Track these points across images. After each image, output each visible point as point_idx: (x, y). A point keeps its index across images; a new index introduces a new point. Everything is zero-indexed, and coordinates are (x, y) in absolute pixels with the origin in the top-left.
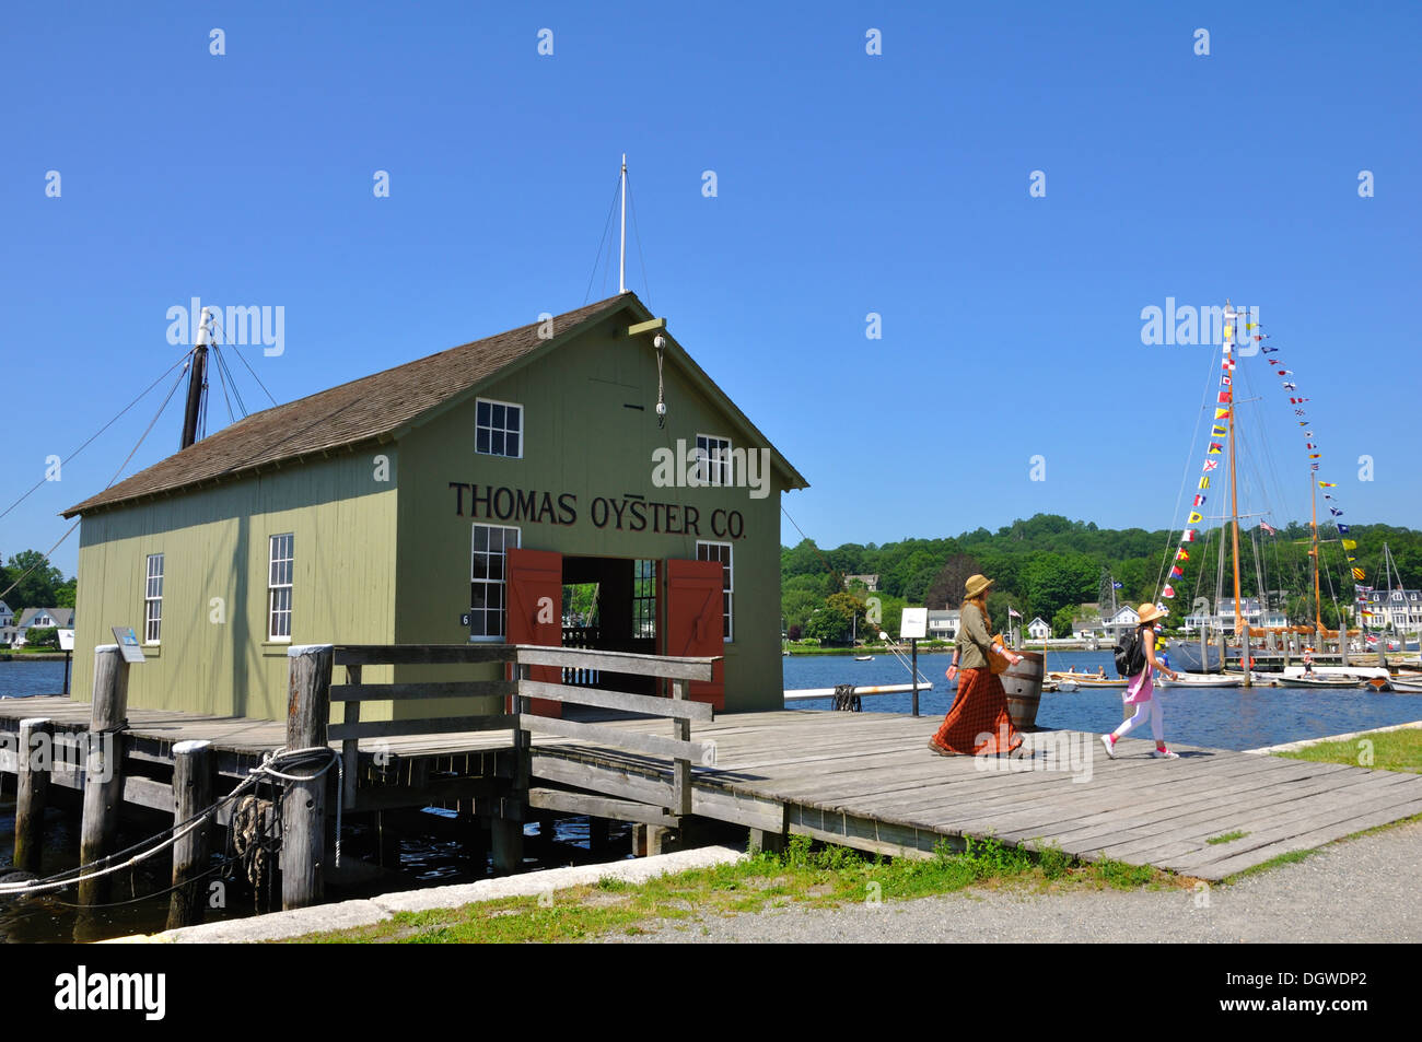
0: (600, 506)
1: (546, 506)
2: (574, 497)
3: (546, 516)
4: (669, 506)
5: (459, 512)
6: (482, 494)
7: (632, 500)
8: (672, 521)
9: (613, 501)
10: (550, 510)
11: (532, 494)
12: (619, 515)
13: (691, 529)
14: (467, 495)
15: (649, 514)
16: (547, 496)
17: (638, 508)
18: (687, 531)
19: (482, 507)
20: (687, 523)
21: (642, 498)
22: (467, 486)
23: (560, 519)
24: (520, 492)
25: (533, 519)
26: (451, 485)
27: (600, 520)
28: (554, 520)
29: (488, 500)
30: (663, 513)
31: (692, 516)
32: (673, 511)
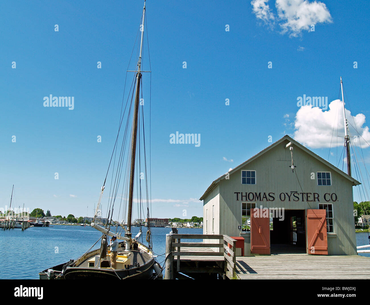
0: (283, 196)
1: (265, 196)
2: (274, 194)
3: (265, 199)
4: (307, 193)
5: (237, 199)
6: (244, 194)
7: (293, 193)
8: (309, 198)
9: (287, 193)
10: (266, 197)
11: (260, 194)
12: (289, 197)
13: (316, 200)
14: (240, 195)
15: (300, 196)
16: (265, 193)
17: (296, 195)
18: (314, 200)
19: (244, 198)
20: (314, 198)
21: (297, 192)
22: (240, 193)
23: (269, 200)
24: (256, 193)
25: (260, 200)
26: (235, 193)
27: (283, 199)
28: (267, 200)
29: (246, 196)
30: (305, 196)
31: (316, 196)
32: (309, 195)
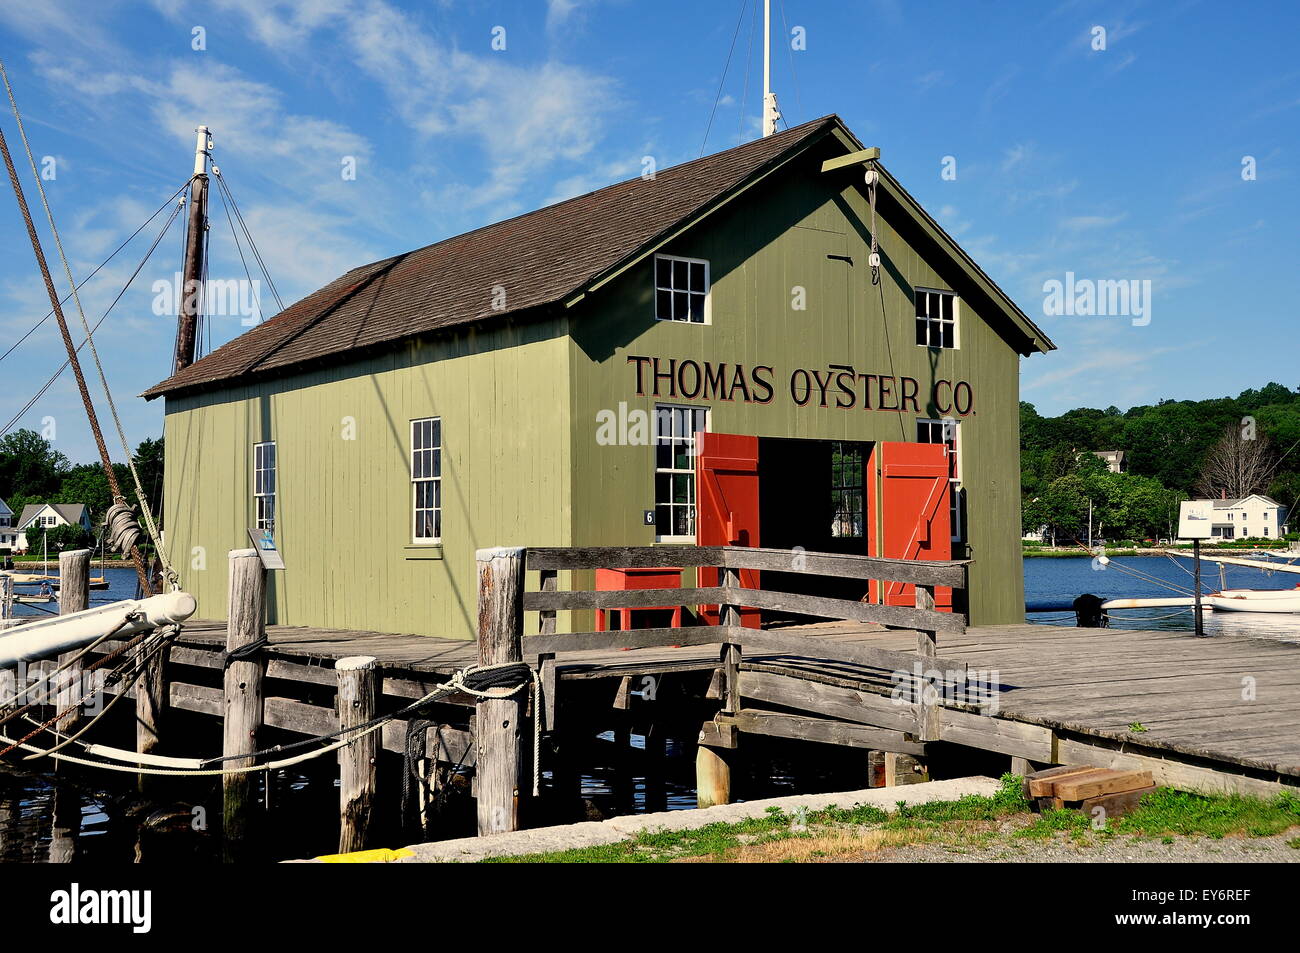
0: (801, 380)
1: (739, 382)
2: (770, 370)
3: (739, 393)
4: (881, 378)
5: (639, 390)
6: (665, 369)
7: (837, 372)
8: (885, 395)
9: (815, 373)
10: (743, 385)
11: (722, 367)
12: (823, 389)
13: (909, 403)
14: (648, 370)
15: (859, 389)
16: (739, 368)
17: (844, 381)
18: (903, 407)
19: (665, 385)
20: (904, 398)
21: (849, 369)
22: (649, 358)
23: (755, 398)
24: (708, 366)
25: (723, 396)
26: (630, 358)
27: (801, 396)
28: (747, 398)
29: (672, 376)
30: (874, 385)
31: (910, 391)
32: (887, 384)
